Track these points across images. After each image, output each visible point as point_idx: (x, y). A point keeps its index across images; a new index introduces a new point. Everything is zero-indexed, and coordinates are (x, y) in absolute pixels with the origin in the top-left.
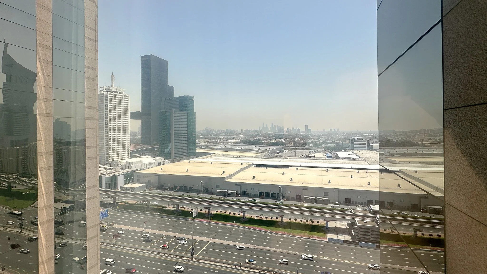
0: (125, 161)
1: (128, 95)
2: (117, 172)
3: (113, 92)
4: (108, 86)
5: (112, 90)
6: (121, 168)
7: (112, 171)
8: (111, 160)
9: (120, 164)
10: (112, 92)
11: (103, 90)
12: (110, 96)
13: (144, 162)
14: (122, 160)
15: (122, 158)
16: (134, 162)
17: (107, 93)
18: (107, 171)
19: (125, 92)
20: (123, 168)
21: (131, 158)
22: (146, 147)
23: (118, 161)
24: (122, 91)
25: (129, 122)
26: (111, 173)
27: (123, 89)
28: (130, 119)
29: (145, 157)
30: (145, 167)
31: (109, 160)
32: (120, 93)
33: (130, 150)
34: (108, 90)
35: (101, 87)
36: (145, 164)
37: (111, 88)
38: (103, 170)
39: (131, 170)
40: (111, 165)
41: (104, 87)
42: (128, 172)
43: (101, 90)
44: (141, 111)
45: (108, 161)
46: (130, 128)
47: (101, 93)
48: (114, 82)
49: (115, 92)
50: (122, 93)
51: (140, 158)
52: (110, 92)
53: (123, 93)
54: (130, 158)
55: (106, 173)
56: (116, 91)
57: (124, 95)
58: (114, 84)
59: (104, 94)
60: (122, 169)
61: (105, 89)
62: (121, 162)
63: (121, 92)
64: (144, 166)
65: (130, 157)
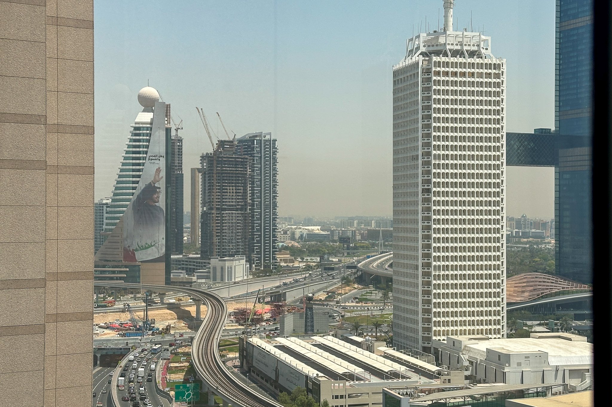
0: (482, 346)
1: (500, 59)
2: (454, 389)
3: (449, 54)
4: (432, 32)
5: (445, 44)
6: (468, 373)
7: (436, 383)
8: (439, 338)
9: (465, 357)
10: (446, 55)
11: (418, 48)
12: (438, 73)
13: (553, 362)
14: (473, 341)
15: (478, 334)
16: (518, 355)
17: (430, 61)
18: (424, 380)
19: (489, 48)
20: (478, 378)
21: (509, 336)
22: (577, 292)
23: (460, 342)
24: (478, 46)
25: (504, 177)
26: (430, 392)
27: (483, 37)
28: (505, 164)
29: (559, 337)
30: (557, 383)
31: (434, 338)
32: (472, 54)
33: (505, 302)
34: (433, 46)
35: (411, 40)
36: (557, 371)
37: (442, 40)
38: (410, 374)
39: (499, 387)
40: (437, 359)
41: (418, 37)
42: (490, 399)
43: (411, 51)
44: (553, 129)
45: (429, 339)
46: (504, 204)
47: (410, 61)
48: (452, 10)
49: (455, 53)
50: (480, 56)
51: (540, 337)
52: (437, 53)
53: (483, 51)
54: (505, 336)
55: (416, 388)
56: (459, 47)
57: (486, 61)
58: (451, 20)
59: (420, 64)
60: (473, 379)
61: (422, 45)
62: (469, 350)
63: (476, 51)
64: (556, 378)
65: (505, 331)
